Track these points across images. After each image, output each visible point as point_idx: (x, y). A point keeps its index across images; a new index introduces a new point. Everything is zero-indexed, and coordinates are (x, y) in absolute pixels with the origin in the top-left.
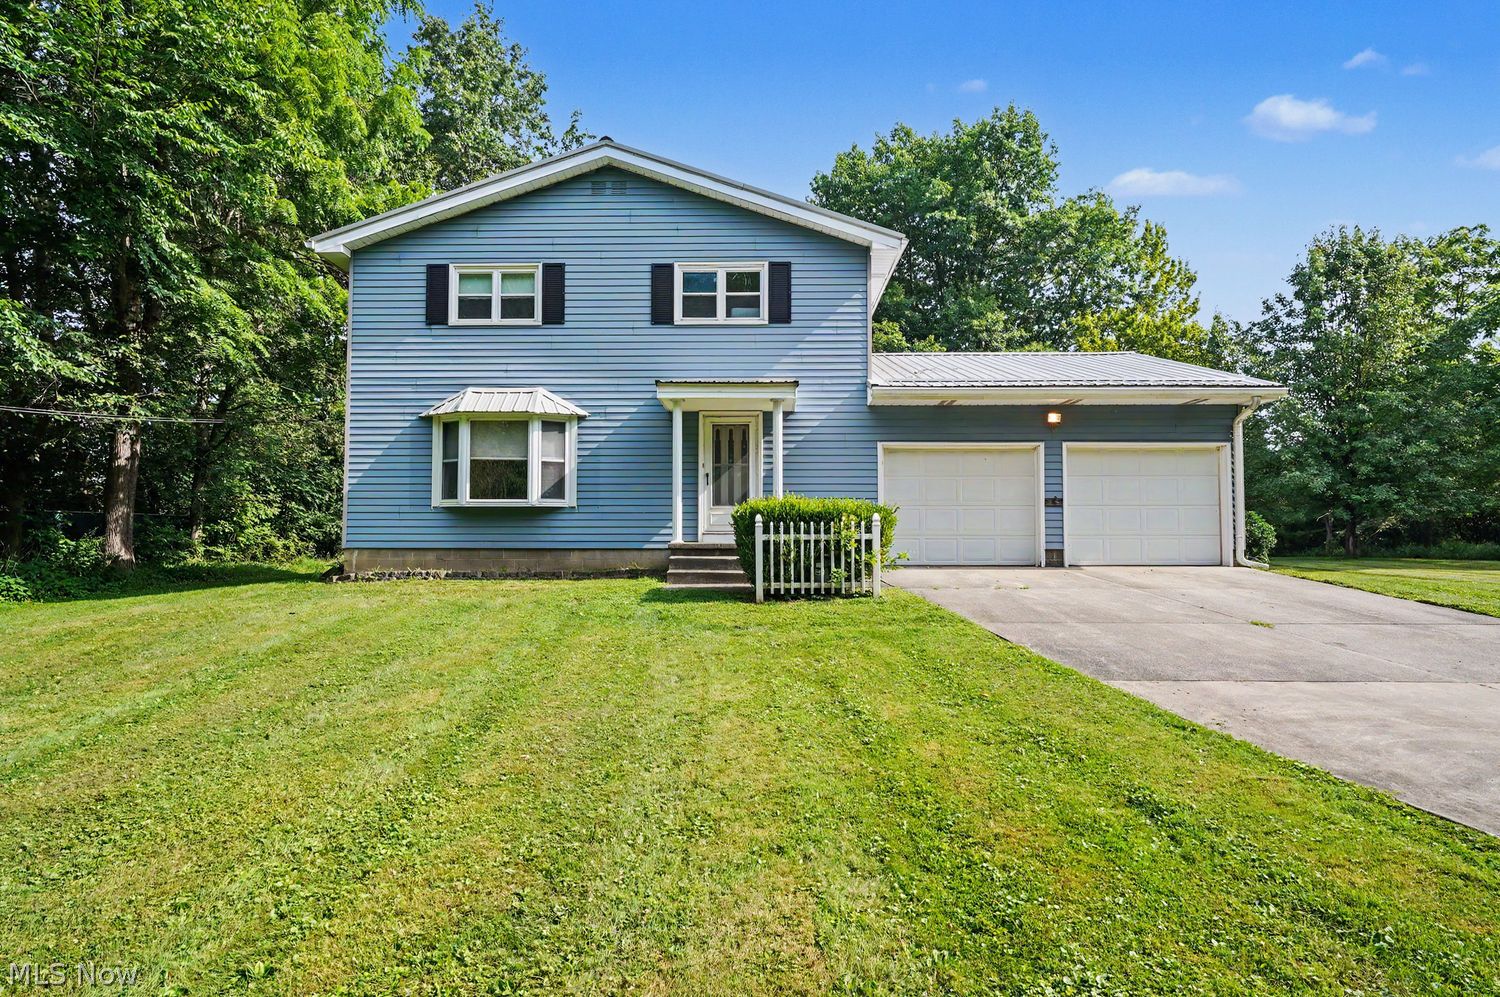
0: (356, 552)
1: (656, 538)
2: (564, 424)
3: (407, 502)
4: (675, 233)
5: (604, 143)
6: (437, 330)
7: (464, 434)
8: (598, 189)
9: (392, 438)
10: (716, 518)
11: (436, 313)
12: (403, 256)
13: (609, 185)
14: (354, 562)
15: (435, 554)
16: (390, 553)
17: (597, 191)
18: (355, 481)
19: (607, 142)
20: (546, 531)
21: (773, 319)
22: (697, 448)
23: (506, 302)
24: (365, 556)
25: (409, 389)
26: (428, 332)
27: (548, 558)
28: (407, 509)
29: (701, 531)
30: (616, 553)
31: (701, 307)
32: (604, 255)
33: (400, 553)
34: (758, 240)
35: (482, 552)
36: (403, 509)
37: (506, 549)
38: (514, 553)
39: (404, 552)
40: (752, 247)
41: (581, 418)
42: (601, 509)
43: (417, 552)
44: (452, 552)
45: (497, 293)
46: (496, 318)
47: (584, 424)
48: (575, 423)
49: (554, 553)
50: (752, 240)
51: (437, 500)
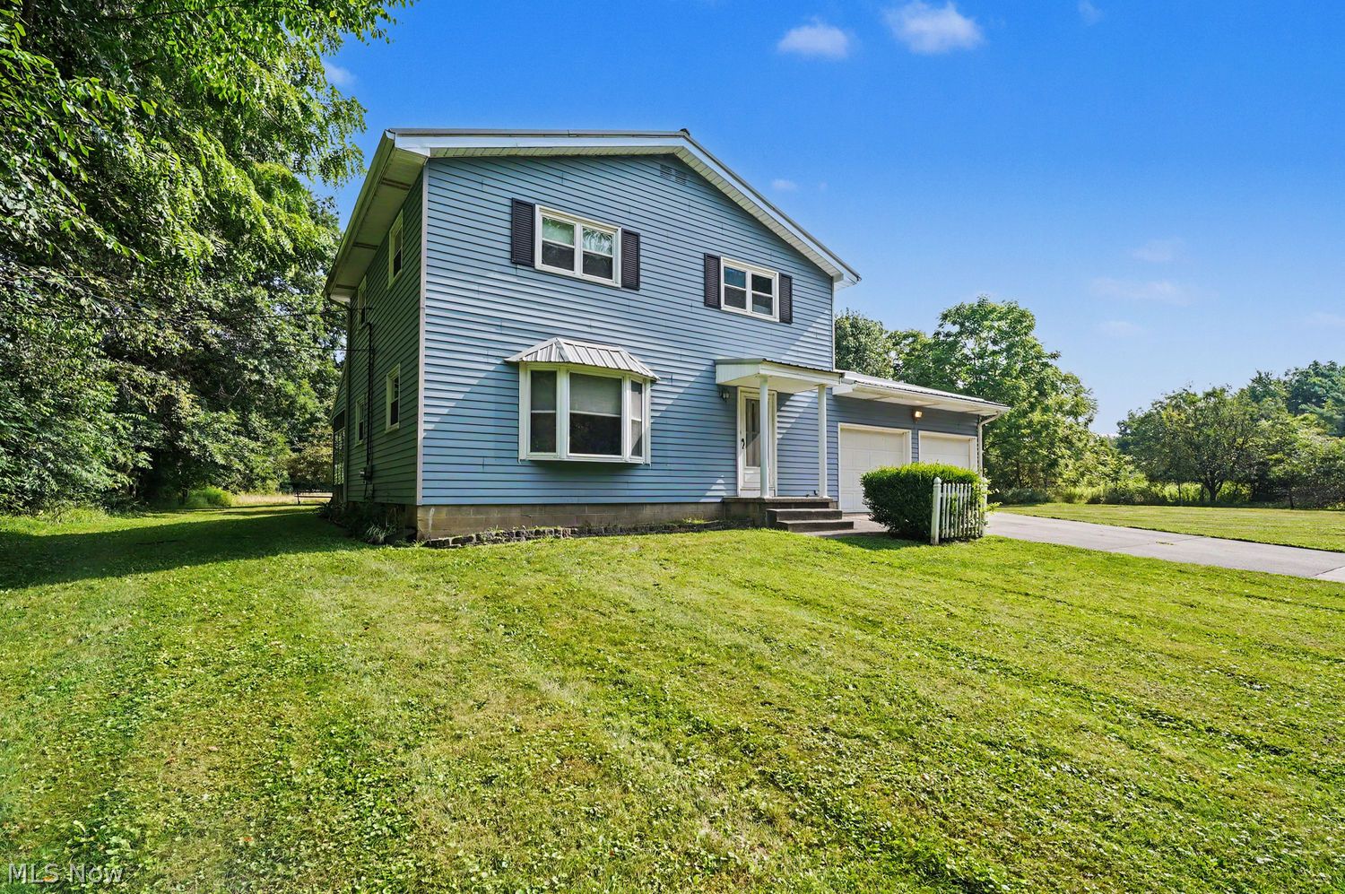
0: (433, 509)
1: (709, 494)
2: (641, 385)
3: (492, 453)
4: (720, 231)
5: (682, 133)
6: (523, 271)
7: (563, 385)
8: (665, 172)
9: (475, 382)
10: (749, 476)
11: (521, 254)
12: (487, 181)
13: (673, 172)
14: (430, 522)
15: (518, 510)
16: (472, 510)
17: (665, 175)
18: (431, 427)
19: (685, 134)
20: (625, 486)
21: (783, 320)
22: (736, 418)
23: (587, 257)
24: (444, 514)
25: (493, 330)
26: (513, 271)
27: (625, 512)
28: (492, 461)
29: (740, 487)
30: (678, 507)
31: (737, 299)
32: (670, 235)
33: (481, 509)
34: (774, 253)
35: (567, 507)
36: (487, 461)
37: (588, 504)
38: (595, 508)
39: (488, 509)
40: (769, 257)
41: (653, 381)
42: (669, 467)
43: (499, 509)
44: (538, 508)
45: (580, 247)
46: (578, 271)
47: (655, 387)
48: (648, 385)
49: (629, 508)
50: (769, 252)
51: (525, 452)
